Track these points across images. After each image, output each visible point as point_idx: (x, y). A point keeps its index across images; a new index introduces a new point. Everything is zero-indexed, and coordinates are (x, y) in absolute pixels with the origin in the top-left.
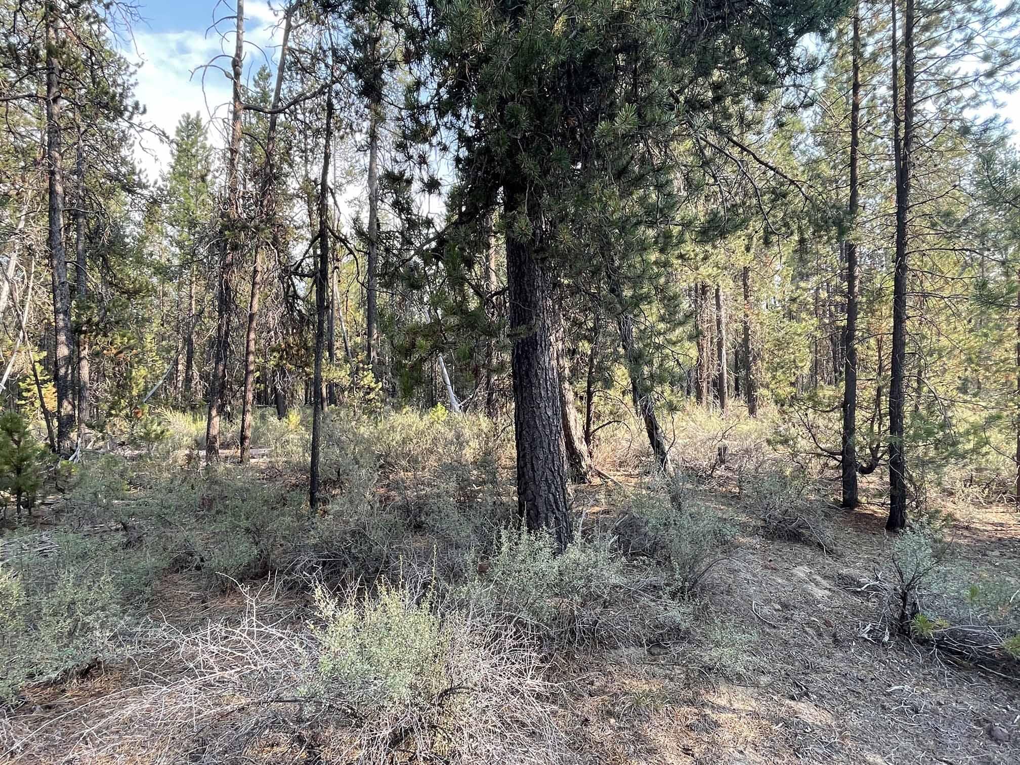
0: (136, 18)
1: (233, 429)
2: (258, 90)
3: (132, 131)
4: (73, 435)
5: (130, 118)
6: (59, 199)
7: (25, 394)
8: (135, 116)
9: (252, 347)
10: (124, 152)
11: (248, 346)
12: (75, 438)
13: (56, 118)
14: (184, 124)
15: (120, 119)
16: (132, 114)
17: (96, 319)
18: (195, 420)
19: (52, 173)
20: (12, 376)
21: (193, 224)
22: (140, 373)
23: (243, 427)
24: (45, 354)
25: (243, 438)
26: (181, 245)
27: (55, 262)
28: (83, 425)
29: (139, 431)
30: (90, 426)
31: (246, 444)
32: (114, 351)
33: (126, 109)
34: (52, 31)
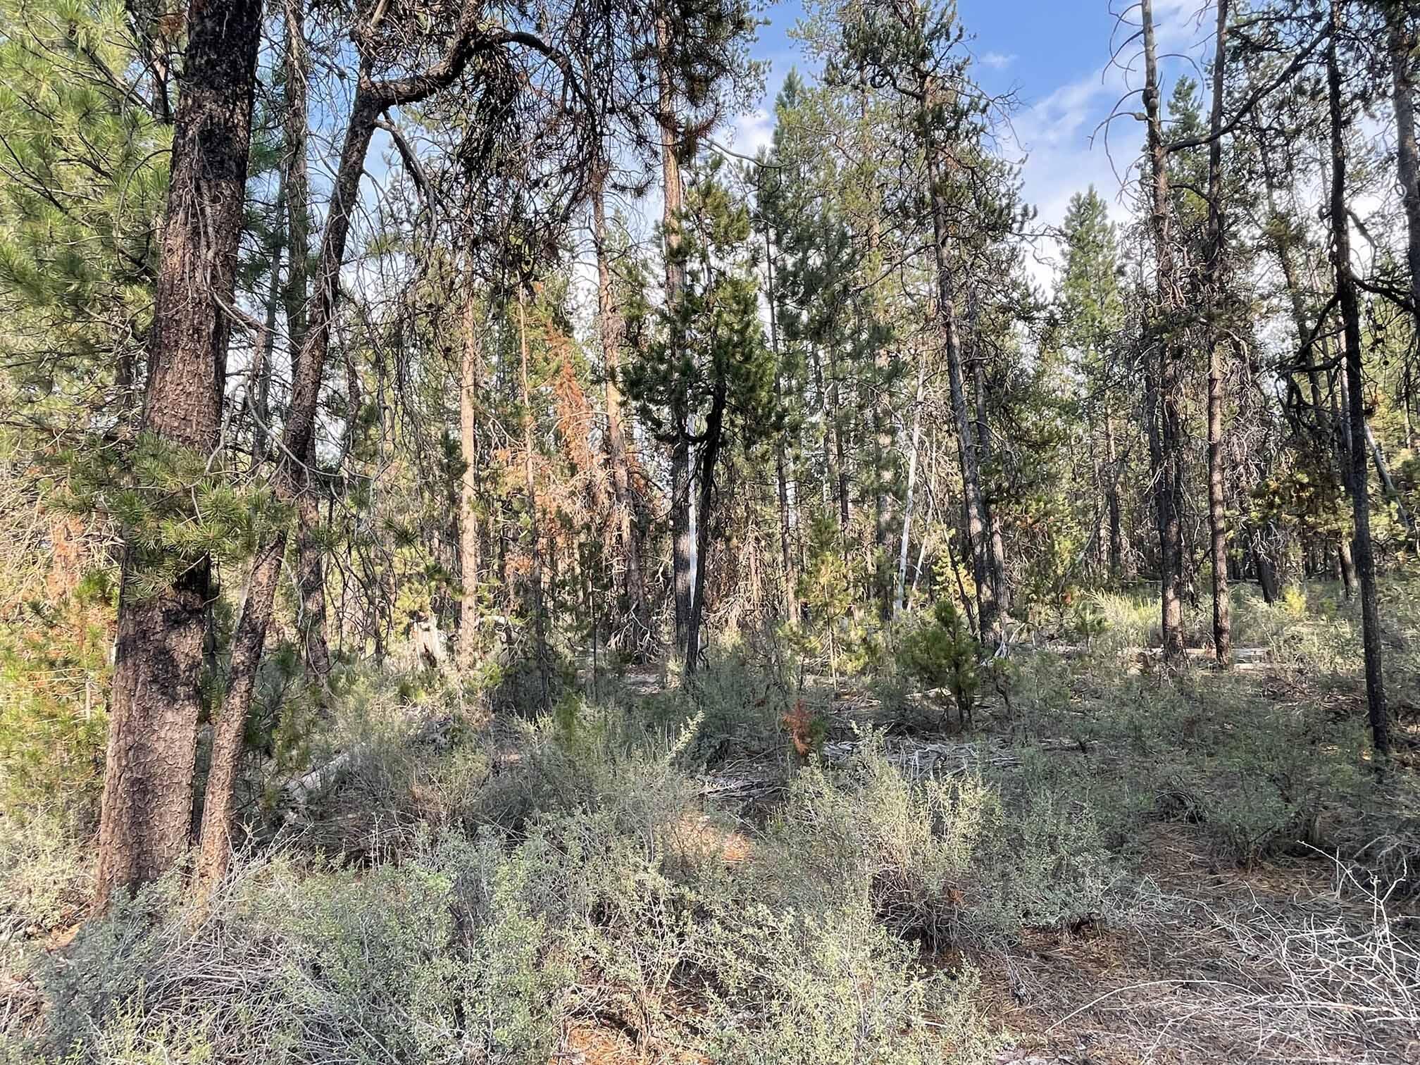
0: (1015, 106)
1: (1200, 618)
2: (1178, 116)
3: (1024, 244)
4: (996, 625)
5: (1021, 229)
6: (957, 352)
7: (938, 579)
8: (1026, 225)
9: (1218, 494)
10: (1015, 273)
11: (1211, 493)
12: (998, 629)
13: (946, 262)
14: (1074, 210)
15: (1009, 236)
16: (1022, 223)
17: (1006, 485)
18: (1136, 605)
19: (948, 325)
20: (927, 557)
21: (1102, 337)
22: (1064, 545)
23: (1216, 615)
24: (953, 531)
25: (1218, 632)
26: (1088, 369)
27: (959, 425)
28: (1005, 614)
29: (1070, 620)
30: (1011, 615)
31: (1225, 639)
32: (1030, 521)
33: (1014, 221)
34: (933, 168)
